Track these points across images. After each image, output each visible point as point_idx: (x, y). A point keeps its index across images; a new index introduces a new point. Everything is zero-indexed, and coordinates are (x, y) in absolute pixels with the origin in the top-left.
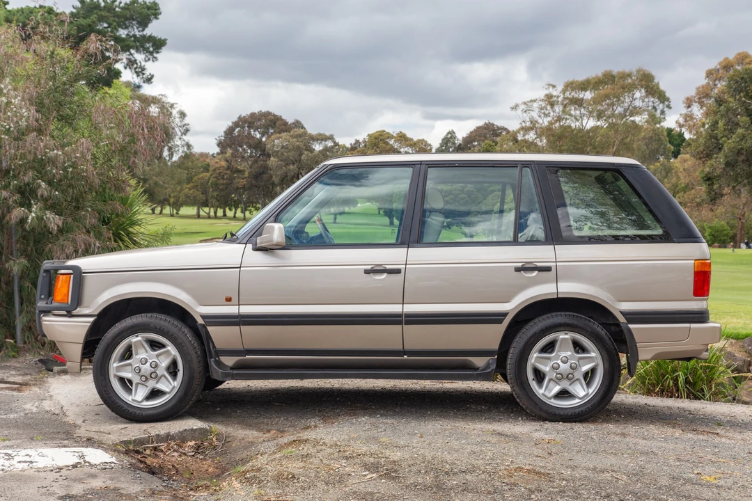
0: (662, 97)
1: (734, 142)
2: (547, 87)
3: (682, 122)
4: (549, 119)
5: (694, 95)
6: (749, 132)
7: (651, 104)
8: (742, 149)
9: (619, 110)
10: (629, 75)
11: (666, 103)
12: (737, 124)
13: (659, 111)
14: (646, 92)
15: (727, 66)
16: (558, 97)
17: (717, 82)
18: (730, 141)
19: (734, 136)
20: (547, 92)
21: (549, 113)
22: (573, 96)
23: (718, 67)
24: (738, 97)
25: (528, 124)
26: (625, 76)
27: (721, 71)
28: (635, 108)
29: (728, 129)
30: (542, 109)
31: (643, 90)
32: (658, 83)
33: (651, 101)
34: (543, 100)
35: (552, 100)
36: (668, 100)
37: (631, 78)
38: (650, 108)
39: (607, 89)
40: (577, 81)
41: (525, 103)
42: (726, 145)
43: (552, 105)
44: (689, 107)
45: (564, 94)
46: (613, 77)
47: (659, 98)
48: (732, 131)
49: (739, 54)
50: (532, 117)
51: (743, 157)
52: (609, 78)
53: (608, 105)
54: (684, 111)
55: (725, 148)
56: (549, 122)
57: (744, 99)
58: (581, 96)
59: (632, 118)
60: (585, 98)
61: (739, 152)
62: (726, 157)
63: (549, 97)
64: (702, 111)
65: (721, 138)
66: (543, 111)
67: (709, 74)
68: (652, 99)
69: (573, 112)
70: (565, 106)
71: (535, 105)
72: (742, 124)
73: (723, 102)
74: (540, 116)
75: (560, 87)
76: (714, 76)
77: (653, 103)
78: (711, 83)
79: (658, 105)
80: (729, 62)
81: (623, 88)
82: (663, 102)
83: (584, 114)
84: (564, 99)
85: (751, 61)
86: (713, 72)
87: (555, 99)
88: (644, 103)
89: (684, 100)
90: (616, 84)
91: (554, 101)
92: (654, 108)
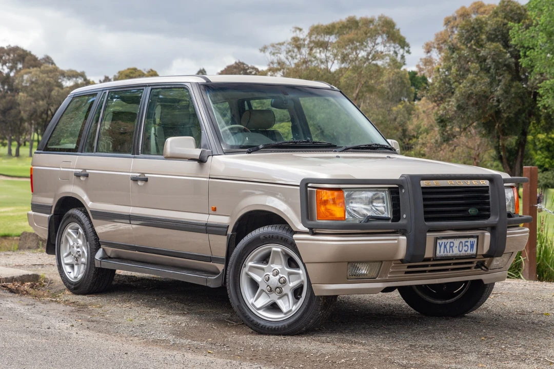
0: (403, 43)
1: (464, 87)
2: (293, 29)
3: (421, 67)
5: (433, 41)
6: (479, 77)
7: (392, 49)
8: (472, 93)
9: (362, 54)
10: (371, 21)
11: (406, 49)
12: (468, 70)
13: (399, 56)
14: (388, 37)
15: (464, 14)
16: (304, 40)
17: (454, 29)
18: (461, 86)
19: (465, 81)
20: (294, 35)
21: (296, 55)
22: (319, 41)
23: (456, 15)
24: (469, 45)
25: (275, 66)
26: (368, 22)
27: (458, 20)
28: (377, 52)
29: (460, 75)
30: (290, 51)
31: (385, 36)
32: (399, 30)
33: (392, 46)
34: (290, 43)
35: (298, 43)
36: (408, 46)
37: (373, 24)
38: (392, 53)
39: (352, 34)
40: (322, 25)
41: (273, 46)
42: (457, 89)
43: (299, 48)
44: (428, 52)
45: (310, 38)
46: (357, 22)
47: (400, 45)
48: (463, 76)
49: (475, 3)
50: (280, 59)
51: (473, 101)
52: (353, 24)
53: (351, 49)
54: (424, 56)
55: (457, 92)
56: (295, 64)
57: (474, 47)
58: (326, 39)
59: (374, 62)
60: (330, 41)
61: (469, 97)
62: (458, 101)
63: (296, 40)
64: (440, 56)
65: (454, 82)
66: (290, 54)
67: (447, 22)
68: (394, 45)
69: (318, 55)
70: (311, 49)
71: (283, 48)
72: (472, 71)
73: (456, 50)
74: (287, 58)
75: (306, 31)
76: (452, 23)
77: (394, 48)
78: (449, 30)
79: (399, 50)
80: (465, 11)
81: (366, 34)
82: (403, 48)
83: (329, 57)
84: (311, 42)
85: (486, 10)
86: (451, 19)
87: (302, 42)
88: (386, 48)
89: (425, 46)
90: (360, 30)
91: (300, 44)
92: (395, 52)
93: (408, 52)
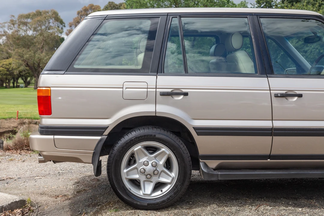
0: (62, 22)
2: (10, 16)
3: (68, 33)
4: (12, 31)
7: (57, 25)
9: (44, 27)
10: (48, 12)
11: (63, 25)
13: (60, 28)
14: (55, 19)
15: (85, 10)
16: (16, 21)
17: (82, 16)
20: (11, 19)
21: (13, 28)
22: (23, 21)
23: (82, 10)
25: (3, 33)
26: (46, 12)
27: (83, 12)
28: (50, 26)
30: (9, 26)
31: (53, 19)
32: (60, 16)
33: (57, 24)
34: (9, 23)
35: (13, 22)
36: (64, 23)
37: (48, 13)
38: (57, 27)
39: (39, 18)
40: (24, 14)
41: (1, 24)
43: (13, 24)
44: (71, 27)
45: (18, 20)
46: (41, 13)
47: (60, 22)
49: (90, 5)
50: (5, 30)
52: (39, 13)
53: (38, 25)
58: (26, 21)
59: (49, 31)
60: (28, 21)
63: (12, 21)
66: (9, 27)
67: (78, 13)
68: (57, 23)
69: (23, 28)
70: (19, 25)
71: (6, 25)
74: (8, 30)
75: (16, 17)
76: (81, 14)
77: (58, 24)
78: (79, 17)
79: (60, 25)
80: (86, 8)
81: (45, 18)
82: (62, 24)
83: (28, 29)
84: (19, 22)
85: (95, 8)
86: (80, 12)
87: (15, 22)
88: (54, 25)
89: (69, 24)
90: (42, 16)
91: (14, 23)
92: (58, 27)
93: (64, 26)
